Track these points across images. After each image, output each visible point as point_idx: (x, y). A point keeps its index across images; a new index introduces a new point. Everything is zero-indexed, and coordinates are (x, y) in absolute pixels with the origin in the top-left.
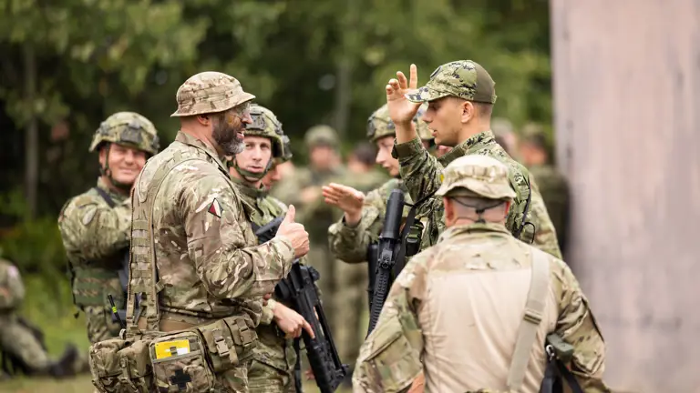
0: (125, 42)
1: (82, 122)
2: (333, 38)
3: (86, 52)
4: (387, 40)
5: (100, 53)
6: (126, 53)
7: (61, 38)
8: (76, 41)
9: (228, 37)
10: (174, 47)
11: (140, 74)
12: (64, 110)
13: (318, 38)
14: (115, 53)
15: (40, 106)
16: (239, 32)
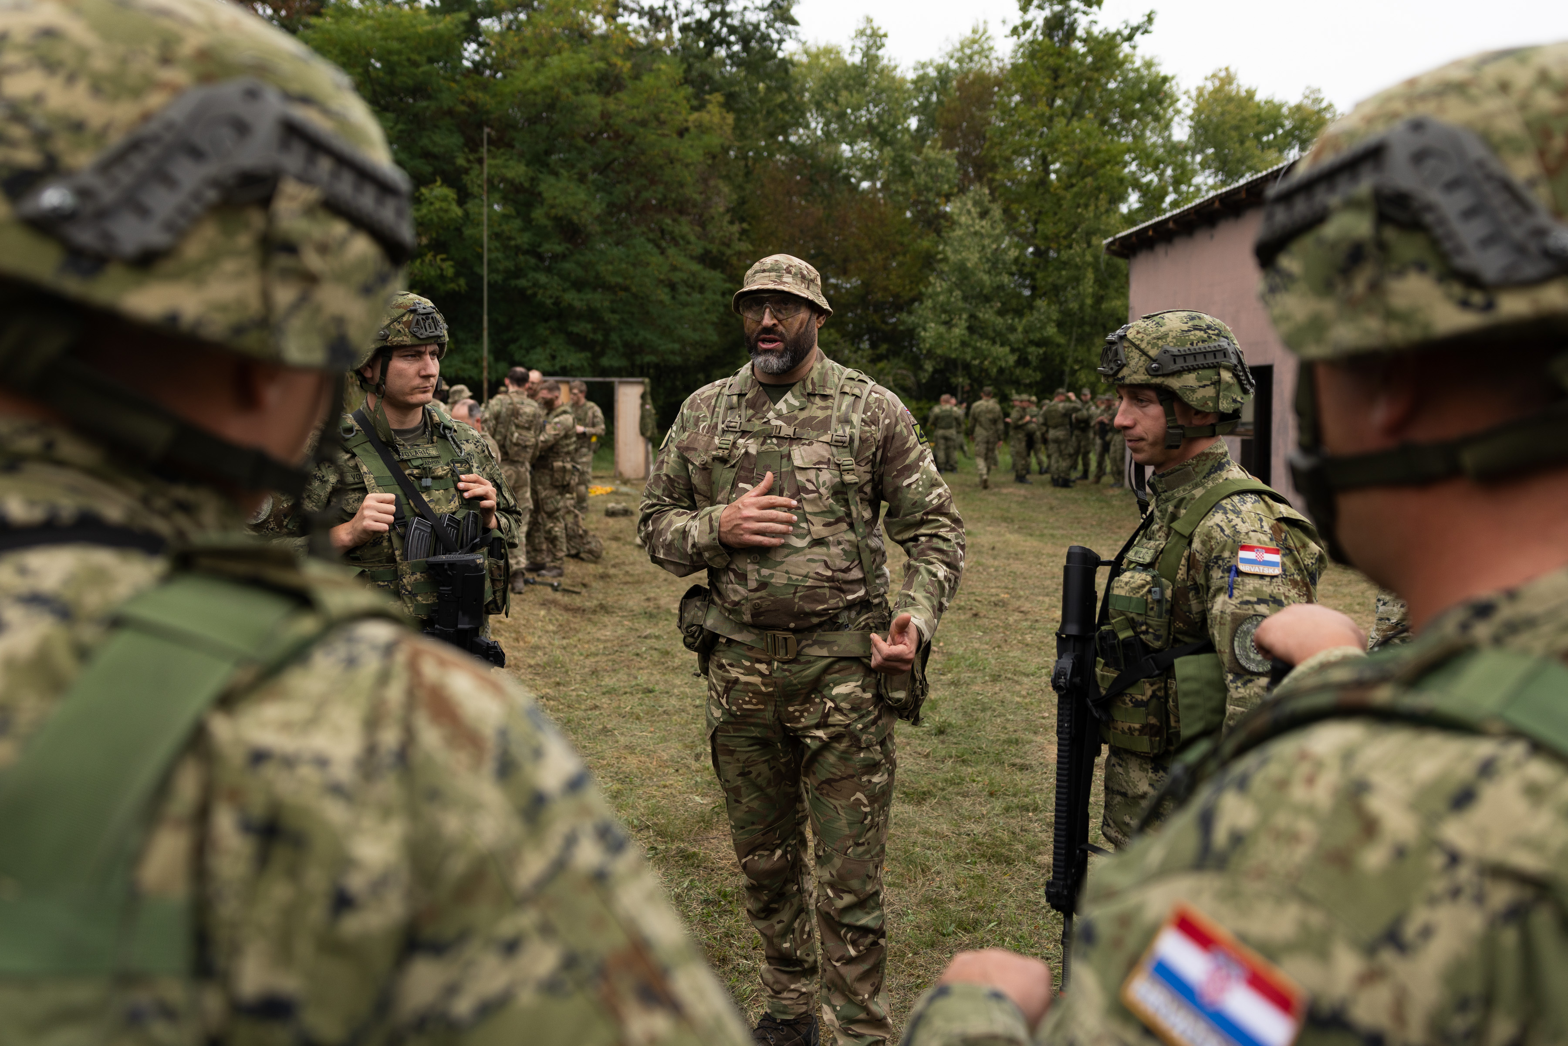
0: (990, 359)
1: (976, 386)
2: (1063, 361)
3: (977, 362)
4: (1081, 362)
5: (982, 363)
6: (991, 363)
7: (968, 358)
8: (974, 358)
9: (1026, 359)
10: (1006, 361)
11: (995, 370)
12: (968, 381)
13: (1058, 360)
14: (986, 363)
15: (961, 380)
16: (1030, 357)
